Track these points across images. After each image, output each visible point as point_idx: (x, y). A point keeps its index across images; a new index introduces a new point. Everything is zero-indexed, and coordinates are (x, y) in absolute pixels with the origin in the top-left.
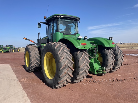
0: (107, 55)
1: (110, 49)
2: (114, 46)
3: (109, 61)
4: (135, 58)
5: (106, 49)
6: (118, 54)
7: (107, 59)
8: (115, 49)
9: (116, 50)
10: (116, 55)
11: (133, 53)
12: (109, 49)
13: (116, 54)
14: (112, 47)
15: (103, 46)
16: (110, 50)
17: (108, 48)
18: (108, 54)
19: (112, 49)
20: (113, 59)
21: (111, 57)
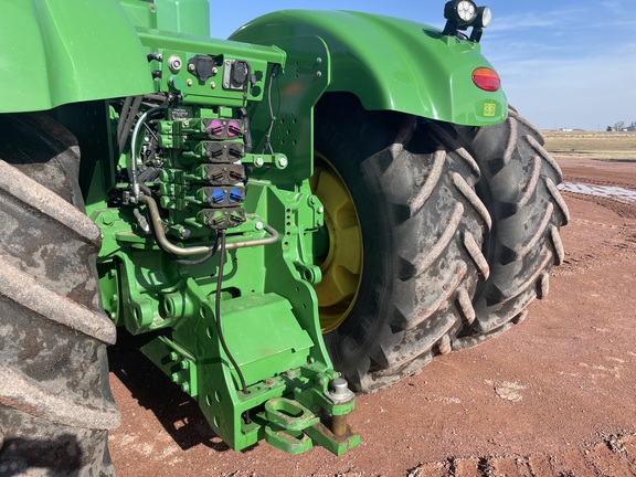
0: (404, 212)
1: (450, 149)
2: (489, 109)
3: (422, 282)
4: (600, 208)
5: (396, 148)
6: (517, 196)
7: (404, 253)
8: (494, 144)
9: (508, 155)
10: (505, 210)
11: (583, 181)
12: (432, 150)
13: (506, 198)
14: (467, 122)
15: (368, 106)
16: (441, 155)
17: (426, 136)
18: (417, 203)
19: (463, 151)
20: (466, 255)
21: (451, 229)
